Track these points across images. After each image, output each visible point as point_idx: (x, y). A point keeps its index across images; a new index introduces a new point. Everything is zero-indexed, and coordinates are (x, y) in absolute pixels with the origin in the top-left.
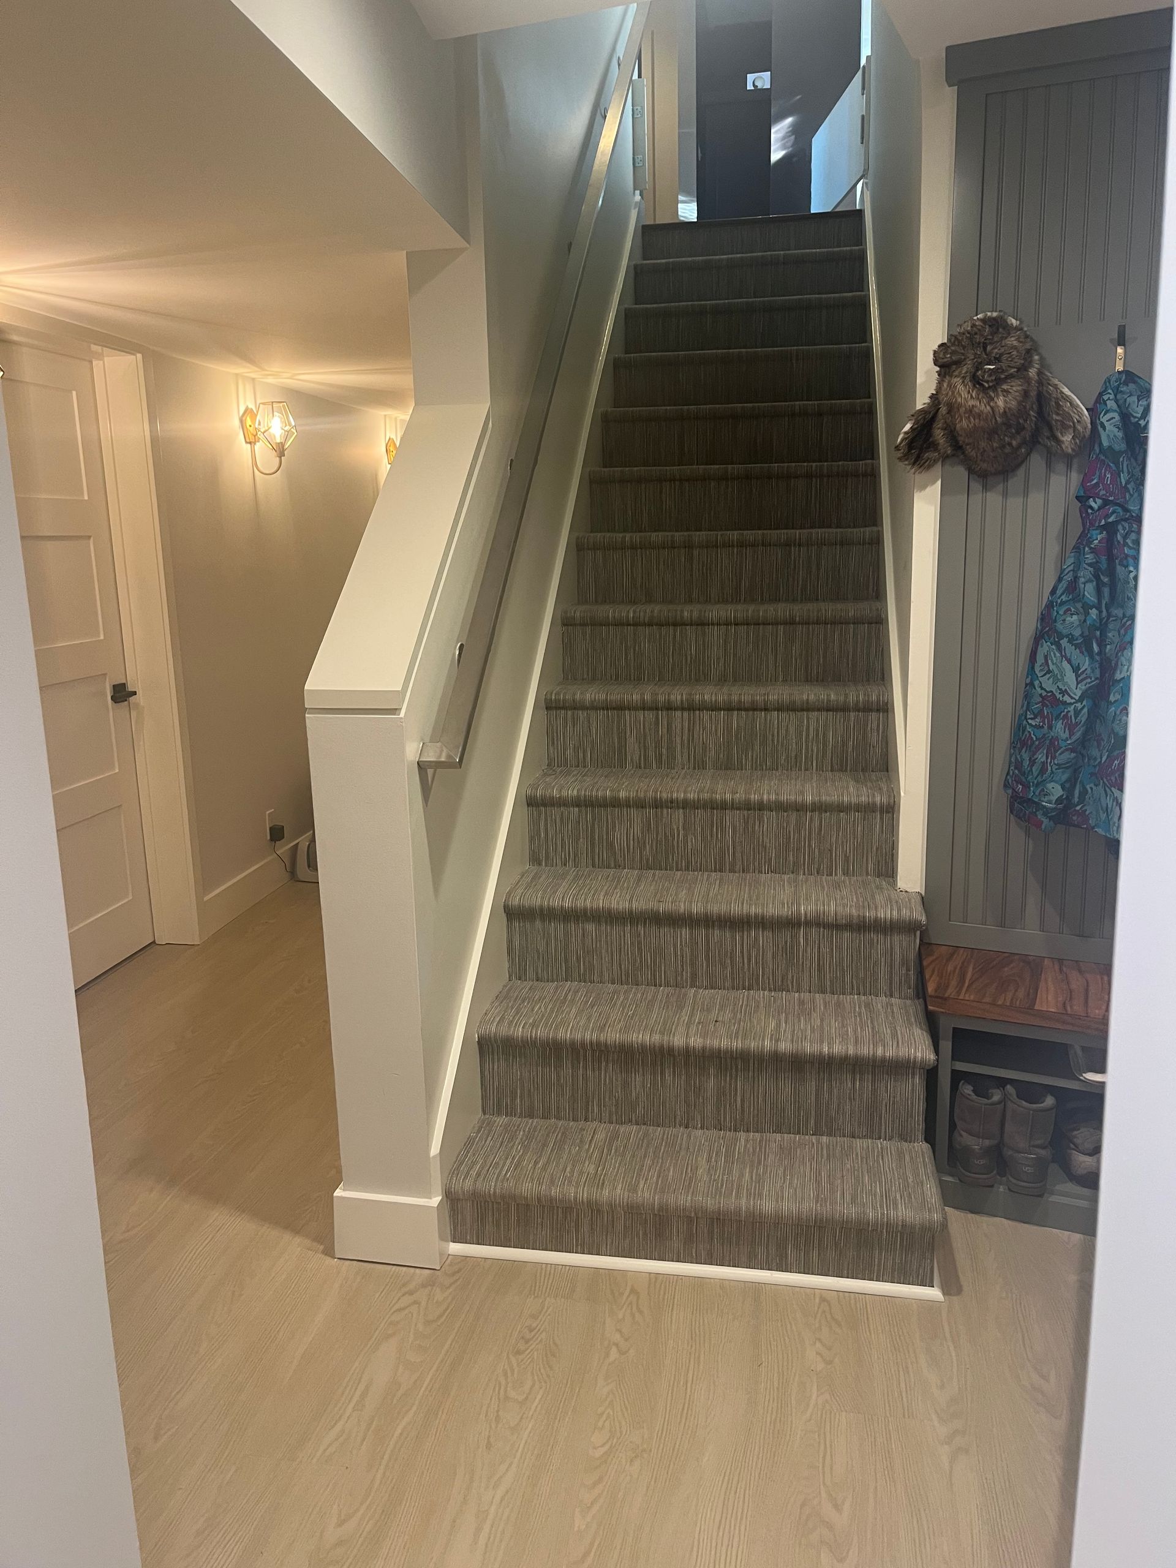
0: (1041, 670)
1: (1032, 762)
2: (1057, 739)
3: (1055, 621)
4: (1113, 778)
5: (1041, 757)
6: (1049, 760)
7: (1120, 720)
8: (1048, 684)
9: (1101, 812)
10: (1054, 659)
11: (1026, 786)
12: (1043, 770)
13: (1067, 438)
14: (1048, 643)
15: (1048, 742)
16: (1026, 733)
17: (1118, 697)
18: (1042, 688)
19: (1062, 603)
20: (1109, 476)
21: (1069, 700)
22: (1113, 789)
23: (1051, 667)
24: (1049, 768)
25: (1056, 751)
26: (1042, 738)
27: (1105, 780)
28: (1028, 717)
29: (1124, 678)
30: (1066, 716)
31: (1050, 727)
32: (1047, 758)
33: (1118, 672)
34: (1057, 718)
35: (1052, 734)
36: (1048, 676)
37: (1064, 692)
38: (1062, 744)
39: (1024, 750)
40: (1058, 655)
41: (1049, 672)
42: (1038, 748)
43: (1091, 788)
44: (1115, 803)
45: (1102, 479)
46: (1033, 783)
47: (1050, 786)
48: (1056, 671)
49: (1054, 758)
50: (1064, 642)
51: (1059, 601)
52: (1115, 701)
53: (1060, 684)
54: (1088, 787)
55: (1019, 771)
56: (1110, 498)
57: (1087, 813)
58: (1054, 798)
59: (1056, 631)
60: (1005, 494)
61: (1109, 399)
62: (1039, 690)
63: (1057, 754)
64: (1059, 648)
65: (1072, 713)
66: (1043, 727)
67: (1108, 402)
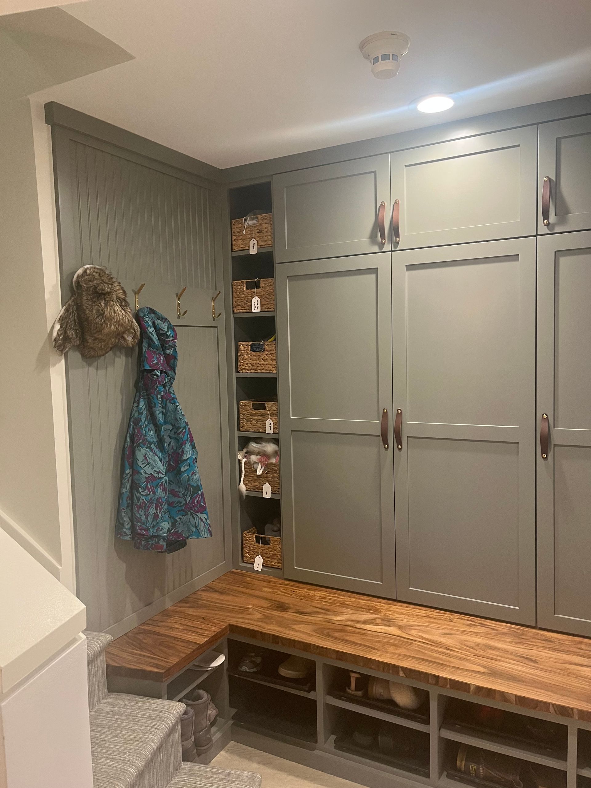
0: (142, 464)
1: (147, 516)
2: (160, 498)
3: (146, 436)
4: (196, 509)
5: (152, 511)
6: (158, 511)
7: (193, 479)
8: (149, 470)
9: (192, 528)
10: (150, 456)
11: (147, 530)
12: (155, 517)
13: (129, 339)
14: (145, 448)
15: (155, 501)
16: (141, 500)
17: (187, 468)
18: (146, 473)
19: (146, 426)
20: (163, 359)
21: (162, 476)
22: (197, 514)
23: (149, 460)
24: (160, 515)
25: (161, 505)
26: (150, 500)
27: (191, 511)
28: (140, 491)
29: (189, 458)
30: (162, 485)
31: (154, 493)
32: (157, 510)
33: (185, 455)
34: (156, 487)
35: (157, 496)
36: (148, 466)
37: (158, 473)
38: (163, 500)
39: (140, 510)
40: (151, 453)
41: (148, 463)
42: (149, 507)
43: (180, 518)
44: (200, 521)
45: (159, 361)
46: (151, 527)
47: (162, 524)
48: (152, 462)
49: (161, 509)
50: (152, 446)
51: (145, 425)
52: (185, 471)
53: (156, 469)
54: (177, 518)
55: (141, 523)
56: (164, 370)
57: (180, 532)
58: (166, 530)
59: (147, 441)
60: (97, 369)
61: (149, 320)
62: (145, 475)
63: (163, 506)
64: (151, 450)
65: (164, 482)
66: (149, 494)
67: (149, 322)
